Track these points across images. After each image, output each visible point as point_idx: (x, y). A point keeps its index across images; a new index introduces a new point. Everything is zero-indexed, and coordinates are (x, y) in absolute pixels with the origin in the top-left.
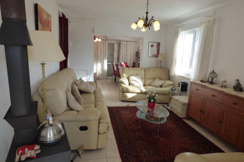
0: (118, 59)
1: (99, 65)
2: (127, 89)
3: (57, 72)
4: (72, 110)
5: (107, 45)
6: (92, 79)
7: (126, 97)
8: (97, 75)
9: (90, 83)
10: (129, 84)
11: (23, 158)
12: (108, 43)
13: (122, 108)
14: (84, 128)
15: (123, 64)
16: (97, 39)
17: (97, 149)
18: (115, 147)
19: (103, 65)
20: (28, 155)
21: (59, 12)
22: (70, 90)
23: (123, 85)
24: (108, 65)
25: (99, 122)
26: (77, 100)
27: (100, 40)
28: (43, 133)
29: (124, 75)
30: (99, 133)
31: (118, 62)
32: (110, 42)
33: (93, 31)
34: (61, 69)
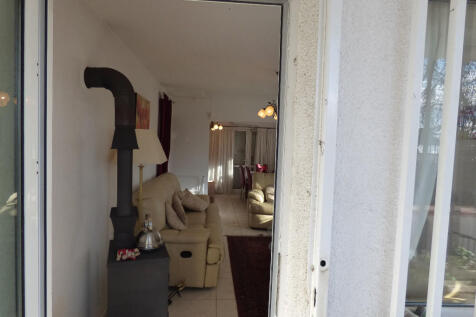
0: (253, 159)
1: (220, 168)
2: (260, 207)
3: (153, 179)
4: (171, 228)
5: (233, 134)
6: (204, 191)
7: (259, 220)
8: (216, 186)
9: (202, 197)
10: (265, 201)
11: (124, 257)
12: (236, 132)
13: (250, 238)
14: (186, 254)
15: (259, 167)
16: (216, 127)
17: (205, 289)
18: (231, 288)
19: (225, 170)
20: (129, 255)
21: (160, 94)
22: (171, 202)
23: (254, 202)
24: (235, 168)
25: (208, 248)
26: (180, 217)
27: (221, 128)
28: (142, 239)
29: (258, 185)
30: (207, 263)
31: (252, 164)
32: (239, 129)
33: (209, 115)
34: (158, 174)
